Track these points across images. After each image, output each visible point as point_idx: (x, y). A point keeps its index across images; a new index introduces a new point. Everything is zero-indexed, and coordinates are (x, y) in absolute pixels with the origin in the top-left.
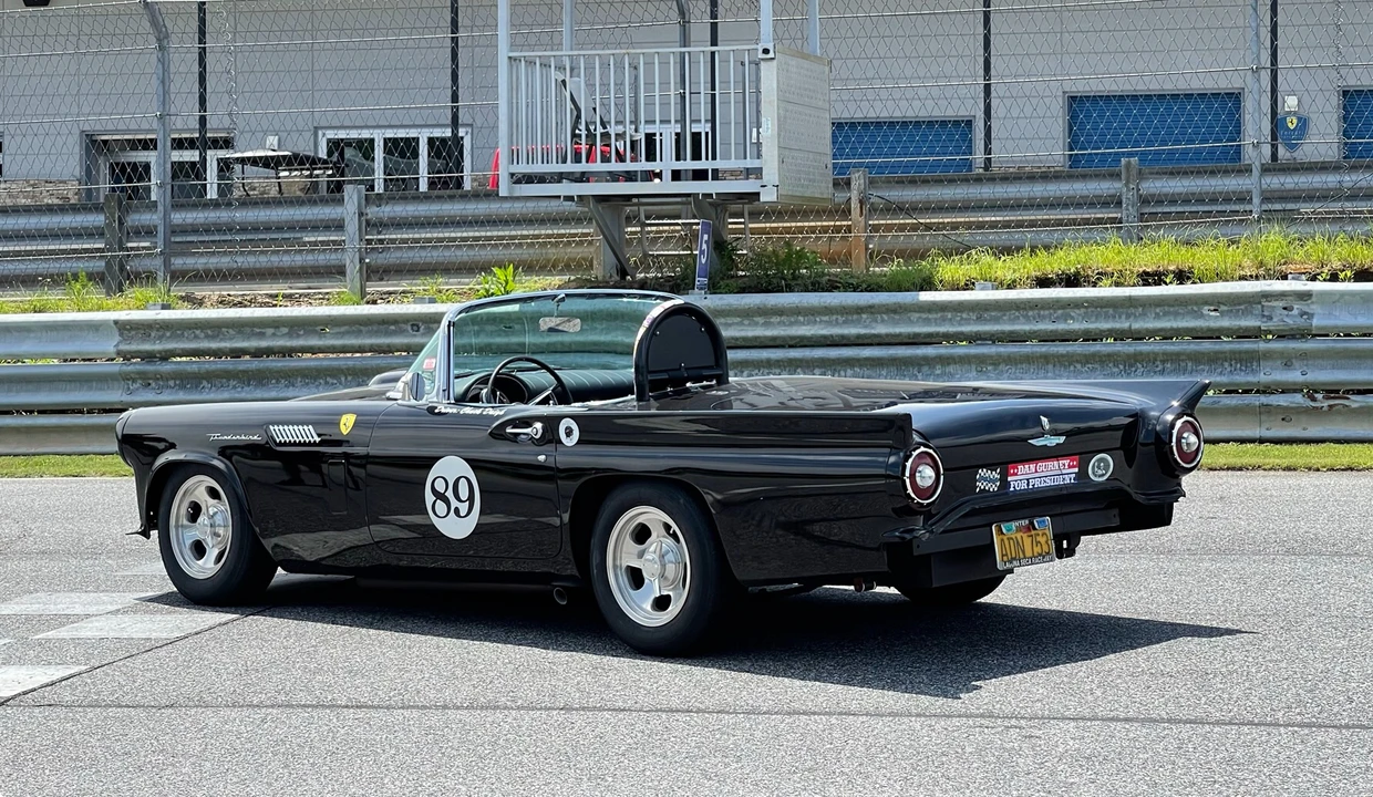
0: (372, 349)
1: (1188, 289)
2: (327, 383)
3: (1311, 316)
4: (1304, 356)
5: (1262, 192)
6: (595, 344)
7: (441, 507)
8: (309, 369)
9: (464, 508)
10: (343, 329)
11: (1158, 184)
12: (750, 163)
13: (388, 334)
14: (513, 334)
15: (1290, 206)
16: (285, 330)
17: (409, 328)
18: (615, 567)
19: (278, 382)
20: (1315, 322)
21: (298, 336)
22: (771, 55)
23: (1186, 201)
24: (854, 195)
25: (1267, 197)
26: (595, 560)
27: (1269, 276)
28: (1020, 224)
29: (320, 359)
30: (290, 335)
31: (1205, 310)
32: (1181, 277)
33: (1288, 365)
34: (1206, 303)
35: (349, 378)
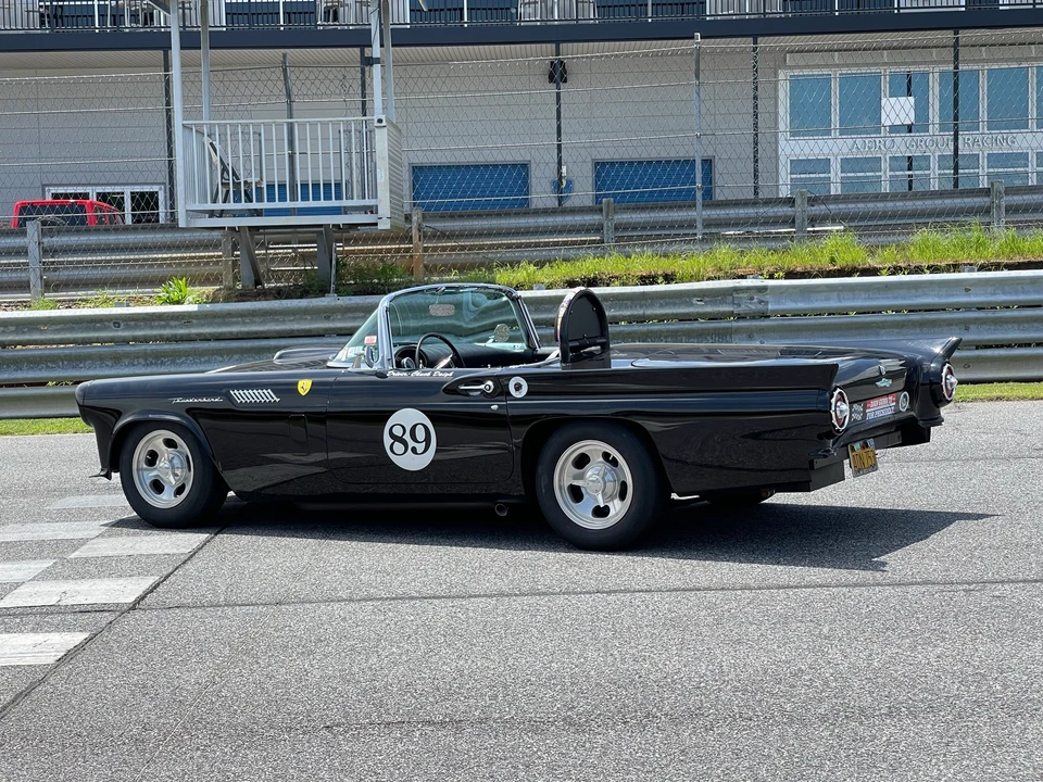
0: (74, 341)
1: (673, 287)
2: (48, 367)
3: (767, 303)
4: (762, 331)
5: (704, 220)
6: (256, 333)
7: (399, 447)
8: (34, 356)
9: (420, 447)
10: (59, 327)
11: (625, 216)
12: (367, 202)
13: (96, 329)
14: (192, 326)
15: (714, 231)
16: (13, 328)
17: (112, 325)
18: (560, 487)
19: (8, 366)
20: (770, 307)
21: (24, 333)
22: (384, 124)
23: (644, 228)
24: (415, 225)
25: (708, 224)
26: (543, 482)
27: (727, 277)
28: (519, 246)
29: (31, 350)
30: (16, 332)
31: (694, 300)
32: (669, 278)
33: (750, 337)
34: (695, 296)
35: (66, 363)
